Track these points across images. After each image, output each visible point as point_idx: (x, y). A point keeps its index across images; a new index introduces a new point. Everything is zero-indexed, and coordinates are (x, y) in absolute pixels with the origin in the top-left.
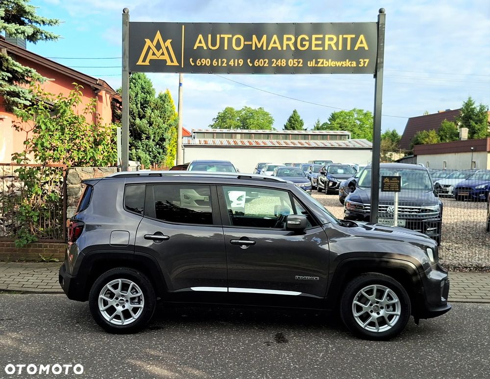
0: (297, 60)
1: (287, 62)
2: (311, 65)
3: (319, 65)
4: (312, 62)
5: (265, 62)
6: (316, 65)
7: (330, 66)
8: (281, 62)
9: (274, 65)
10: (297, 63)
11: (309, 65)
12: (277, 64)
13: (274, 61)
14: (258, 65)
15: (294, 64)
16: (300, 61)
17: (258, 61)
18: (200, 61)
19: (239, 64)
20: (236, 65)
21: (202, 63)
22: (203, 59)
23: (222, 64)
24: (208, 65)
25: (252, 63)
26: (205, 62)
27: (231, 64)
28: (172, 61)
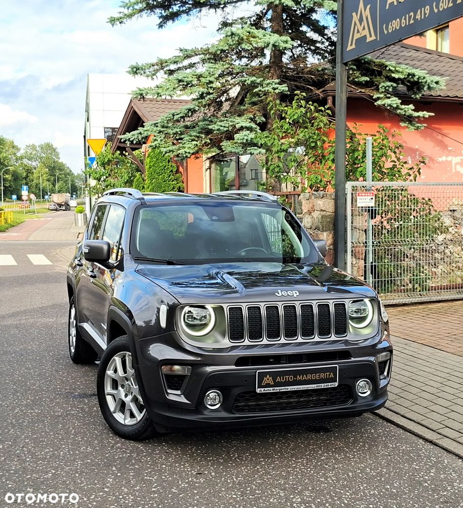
5: (449, 1)
9: (459, 1)
14: (442, 8)
18: (391, 25)
19: (425, 14)
20: (423, 18)
21: (393, 28)
22: (394, 21)
23: (409, 21)
24: (398, 28)
25: (437, 7)
26: (395, 25)
27: (418, 17)
28: (371, 36)
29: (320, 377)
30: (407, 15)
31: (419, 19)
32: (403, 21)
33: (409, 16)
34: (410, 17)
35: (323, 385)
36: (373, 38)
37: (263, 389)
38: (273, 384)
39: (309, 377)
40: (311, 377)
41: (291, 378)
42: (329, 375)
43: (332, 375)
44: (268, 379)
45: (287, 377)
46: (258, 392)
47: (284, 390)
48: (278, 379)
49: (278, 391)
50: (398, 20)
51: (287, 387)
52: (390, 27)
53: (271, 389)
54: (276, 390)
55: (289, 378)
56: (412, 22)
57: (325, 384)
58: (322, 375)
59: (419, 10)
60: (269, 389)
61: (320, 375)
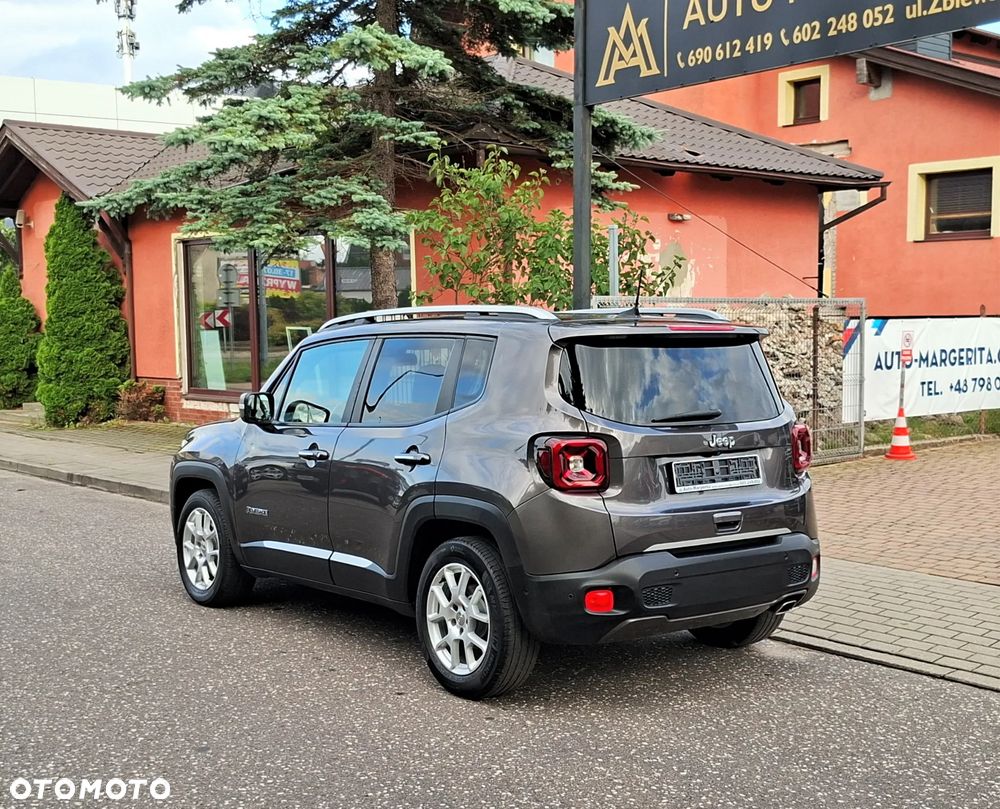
0: (880, 8)
1: (860, 20)
2: (914, 15)
3: (933, 10)
4: (914, 6)
5: (813, 29)
6: (925, 13)
7: (958, 6)
8: (847, 22)
9: (832, 33)
10: (880, 17)
11: (909, 16)
12: (839, 28)
13: (831, 23)
14: (799, 40)
15: (876, 20)
16: (888, 10)
17: (800, 30)
18: (694, 55)
19: (764, 45)
20: (759, 50)
21: (697, 60)
22: (700, 50)
23: (732, 53)
24: (707, 61)
25: (789, 35)
26: (703, 55)
27: (750, 47)
28: (649, 67)
30: (728, 44)
31: (752, 52)
32: (719, 50)
33: (731, 44)
34: (733, 48)
36: (655, 71)
50: (708, 48)
52: (690, 57)
56: (737, 54)
59: (752, 38)
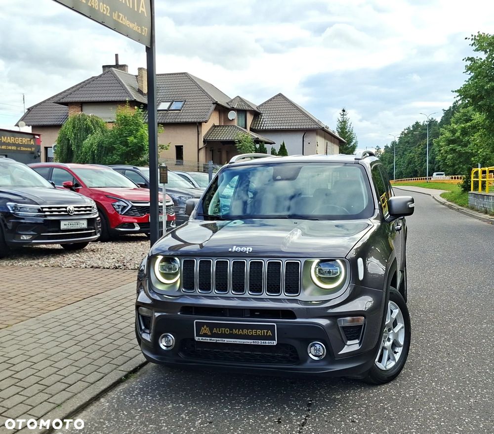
29: (257, 333)
35: (260, 341)
37: (201, 338)
38: (210, 334)
39: (245, 332)
40: (247, 333)
41: (227, 331)
42: (267, 332)
43: (270, 333)
44: (205, 329)
45: (223, 329)
46: (197, 340)
47: (220, 342)
48: (215, 331)
49: (215, 341)
51: (224, 339)
53: (209, 339)
54: (213, 340)
55: (225, 330)
57: (263, 341)
58: (259, 332)
60: (207, 338)
61: (256, 332)
